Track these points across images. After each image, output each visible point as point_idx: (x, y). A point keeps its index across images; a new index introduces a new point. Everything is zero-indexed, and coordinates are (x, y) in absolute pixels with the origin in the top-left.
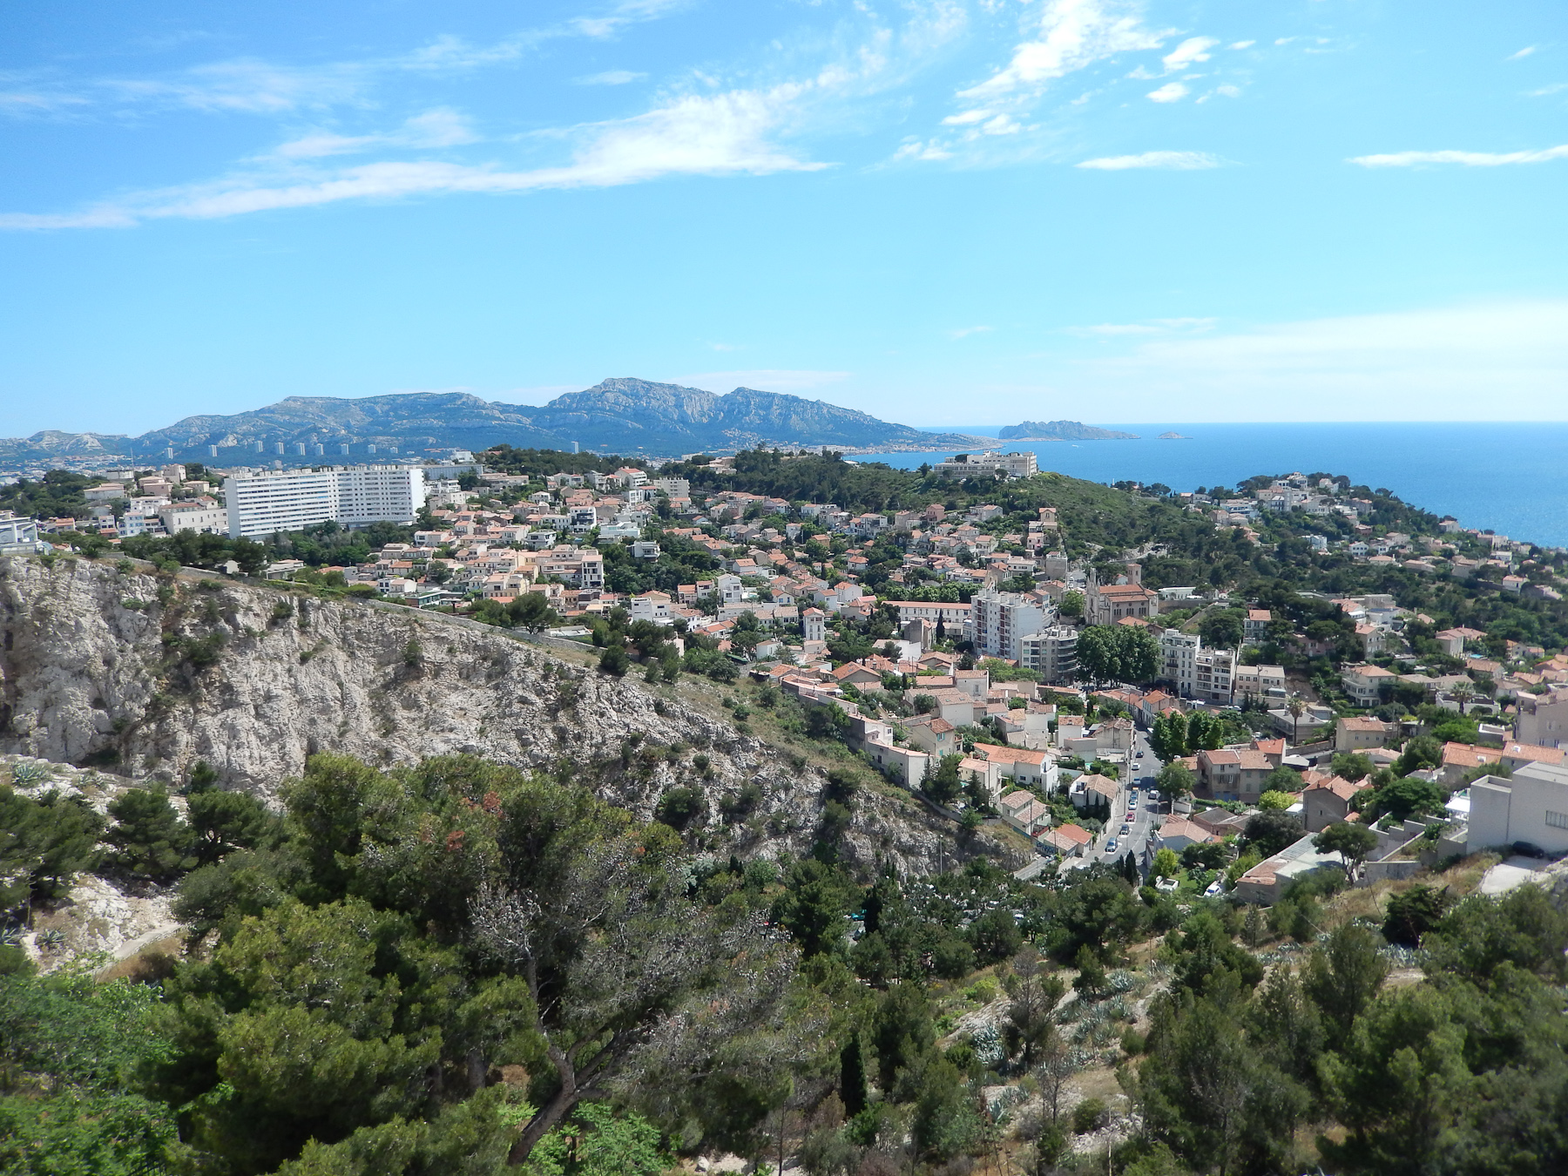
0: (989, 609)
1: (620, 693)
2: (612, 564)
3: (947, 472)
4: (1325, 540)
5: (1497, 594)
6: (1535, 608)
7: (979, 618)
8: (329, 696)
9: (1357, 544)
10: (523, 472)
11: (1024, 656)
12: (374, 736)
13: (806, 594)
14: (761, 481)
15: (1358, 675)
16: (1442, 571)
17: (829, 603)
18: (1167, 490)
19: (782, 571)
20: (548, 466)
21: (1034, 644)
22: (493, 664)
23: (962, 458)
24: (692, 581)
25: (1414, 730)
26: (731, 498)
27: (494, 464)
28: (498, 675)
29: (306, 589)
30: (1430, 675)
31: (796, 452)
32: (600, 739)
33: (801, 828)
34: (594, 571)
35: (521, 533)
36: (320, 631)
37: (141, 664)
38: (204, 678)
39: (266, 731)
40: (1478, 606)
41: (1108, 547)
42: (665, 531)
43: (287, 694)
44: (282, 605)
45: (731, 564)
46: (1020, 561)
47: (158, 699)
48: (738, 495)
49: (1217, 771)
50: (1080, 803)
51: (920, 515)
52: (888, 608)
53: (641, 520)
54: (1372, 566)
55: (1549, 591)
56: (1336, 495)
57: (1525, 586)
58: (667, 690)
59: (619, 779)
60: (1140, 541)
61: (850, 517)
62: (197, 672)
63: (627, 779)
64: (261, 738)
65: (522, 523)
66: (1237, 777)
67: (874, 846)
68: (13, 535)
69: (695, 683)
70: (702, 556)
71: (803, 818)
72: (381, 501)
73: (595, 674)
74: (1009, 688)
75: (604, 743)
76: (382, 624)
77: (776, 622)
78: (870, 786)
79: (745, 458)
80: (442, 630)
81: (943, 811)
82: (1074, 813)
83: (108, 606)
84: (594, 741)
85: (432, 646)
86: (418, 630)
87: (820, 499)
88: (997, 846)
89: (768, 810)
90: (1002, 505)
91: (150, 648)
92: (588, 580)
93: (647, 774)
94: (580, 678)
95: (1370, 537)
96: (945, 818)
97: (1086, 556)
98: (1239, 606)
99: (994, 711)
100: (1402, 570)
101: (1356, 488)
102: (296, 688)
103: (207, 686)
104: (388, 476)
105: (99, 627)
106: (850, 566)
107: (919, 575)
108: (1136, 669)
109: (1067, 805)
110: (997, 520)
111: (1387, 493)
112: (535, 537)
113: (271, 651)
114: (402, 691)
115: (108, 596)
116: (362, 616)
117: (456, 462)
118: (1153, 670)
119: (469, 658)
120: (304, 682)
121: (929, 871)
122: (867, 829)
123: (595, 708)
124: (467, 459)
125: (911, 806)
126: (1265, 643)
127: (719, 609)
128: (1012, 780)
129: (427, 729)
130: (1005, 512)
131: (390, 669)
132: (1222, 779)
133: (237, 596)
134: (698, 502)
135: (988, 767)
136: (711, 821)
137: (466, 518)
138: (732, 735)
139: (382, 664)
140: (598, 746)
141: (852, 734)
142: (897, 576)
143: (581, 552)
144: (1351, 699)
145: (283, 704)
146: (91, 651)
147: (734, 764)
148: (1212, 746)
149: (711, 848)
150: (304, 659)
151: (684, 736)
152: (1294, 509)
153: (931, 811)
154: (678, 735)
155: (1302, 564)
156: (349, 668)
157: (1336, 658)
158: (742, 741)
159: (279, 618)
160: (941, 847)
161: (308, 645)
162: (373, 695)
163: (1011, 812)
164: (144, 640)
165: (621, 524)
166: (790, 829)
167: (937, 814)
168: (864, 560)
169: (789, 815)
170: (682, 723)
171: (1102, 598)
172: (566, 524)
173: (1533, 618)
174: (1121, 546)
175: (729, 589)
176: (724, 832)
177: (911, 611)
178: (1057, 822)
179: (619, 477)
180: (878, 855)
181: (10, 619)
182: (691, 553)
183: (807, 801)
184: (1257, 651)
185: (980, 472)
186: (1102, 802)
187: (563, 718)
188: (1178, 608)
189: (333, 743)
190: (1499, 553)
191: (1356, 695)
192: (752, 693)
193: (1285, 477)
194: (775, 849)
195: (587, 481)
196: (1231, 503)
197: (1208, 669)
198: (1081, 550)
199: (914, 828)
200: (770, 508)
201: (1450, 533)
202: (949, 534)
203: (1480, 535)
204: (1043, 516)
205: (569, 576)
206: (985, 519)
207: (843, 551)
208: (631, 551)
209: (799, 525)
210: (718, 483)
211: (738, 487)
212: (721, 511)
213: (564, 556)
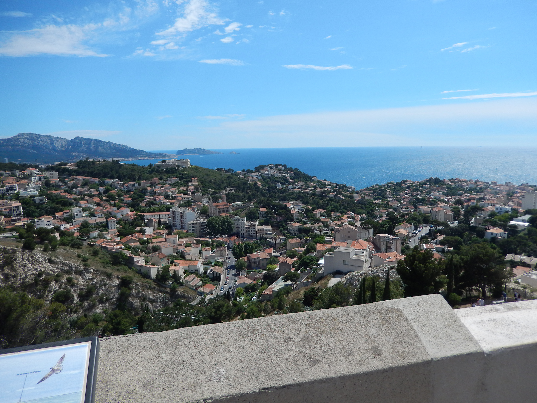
0: (177, 213)
1: (32, 257)
2: (26, 206)
3: (159, 166)
4: (281, 185)
5: (328, 199)
6: (338, 202)
7: (173, 217)
9: (290, 186)
11: (190, 229)
14: (88, 172)
15: (292, 226)
16: (313, 193)
17: (117, 215)
18: (233, 171)
19: (98, 205)
21: (193, 224)
23: (164, 161)
24: (61, 211)
25: (308, 241)
26: (76, 178)
30: (312, 224)
31: (102, 160)
32: (24, 276)
33: (112, 299)
34: (18, 210)
40: (323, 202)
41: (215, 190)
42: (49, 192)
45: (77, 203)
46: (186, 196)
48: (79, 177)
49: (253, 260)
50: (211, 276)
51: (150, 182)
52: (140, 215)
53: (38, 188)
54: (294, 192)
55: (341, 197)
56: (283, 171)
57: (335, 195)
58: (53, 253)
59: (34, 291)
60: (225, 188)
61: (124, 184)
63: (37, 290)
66: (259, 262)
67: (140, 302)
69: (65, 250)
70: (65, 201)
71: (112, 295)
73: (20, 250)
74: (185, 240)
75: (26, 277)
77: (97, 224)
78: (137, 280)
79: (81, 163)
81: (164, 286)
82: (209, 280)
84: (22, 277)
87: (112, 178)
88: (184, 295)
89: (98, 294)
90: (179, 177)
92: (15, 213)
93: (47, 287)
94: (14, 252)
95: (293, 183)
96: (165, 288)
97: (208, 194)
98: (257, 207)
99: (180, 249)
100: (303, 193)
101: (289, 168)
106: (125, 201)
107: (151, 203)
108: (226, 230)
109: (207, 277)
110: (178, 182)
111: (297, 170)
118: (232, 230)
121: (161, 307)
122: (137, 296)
123: (21, 264)
125: (153, 285)
126: (265, 218)
127: (73, 220)
128: (188, 271)
130: (180, 180)
132: (255, 263)
134: (62, 180)
135: (180, 268)
136: (75, 302)
138: (82, 268)
140: (23, 279)
141: (129, 262)
142: (143, 204)
143: (11, 202)
144: (291, 233)
147: (83, 278)
148: (251, 252)
149: (75, 312)
151: (62, 270)
152: (272, 175)
153: (160, 286)
154: (59, 270)
155: (275, 193)
157: (286, 221)
158: (86, 270)
160: (164, 298)
163: (188, 283)
165: (29, 190)
166: (107, 300)
167: (163, 287)
168: (130, 199)
169: (106, 295)
170: (60, 266)
171: (214, 207)
172: (4, 191)
173: (338, 205)
174: (219, 190)
175: (77, 213)
176: (81, 305)
177: (148, 216)
178: (204, 284)
179: (27, 172)
180: (142, 305)
182: (60, 200)
183: (113, 289)
184: (263, 221)
185: (170, 166)
186: (218, 275)
187: (7, 270)
188: (238, 209)
190: (328, 186)
191: (292, 232)
192: (89, 251)
193: (268, 165)
194: (102, 308)
195: (13, 174)
196: (253, 174)
197: (249, 228)
198: (206, 192)
199: (154, 293)
200: (92, 182)
201: (315, 181)
202: (161, 188)
203: (323, 181)
204: (193, 181)
205: (6, 212)
206: (173, 182)
207: (122, 196)
208: (34, 201)
209: (104, 187)
210: (70, 173)
211: (79, 174)
212: (72, 183)
213: (4, 204)
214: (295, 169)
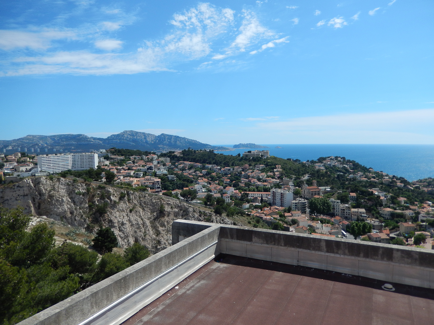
0: (277, 193)
3: (247, 156)
5: (397, 188)
8: (140, 223)
9: (351, 175)
10: (122, 155)
11: (293, 207)
12: (154, 236)
13: (220, 190)
14: (192, 158)
15: (384, 211)
18: (300, 161)
20: (129, 154)
21: (296, 203)
22: (184, 212)
23: (250, 152)
24: (187, 186)
26: (183, 163)
27: (113, 153)
28: (185, 215)
29: (127, 188)
30: (401, 210)
31: (199, 150)
34: (158, 184)
35: (132, 173)
36: (134, 202)
37: (82, 213)
38: (103, 218)
39: (123, 236)
41: (296, 176)
42: (175, 172)
43: (128, 223)
44: (122, 193)
45: (196, 181)
46: (274, 180)
47: (89, 225)
48: (185, 162)
51: (241, 167)
54: (362, 181)
55: (410, 187)
56: (343, 162)
57: (404, 186)
58: (234, 219)
60: (303, 174)
61: (221, 168)
62: (101, 216)
64: (121, 238)
65: (131, 170)
66: (380, 241)
68: (38, 170)
70: (189, 179)
72: (85, 164)
73: (214, 214)
76: (151, 199)
79: (185, 152)
80: (169, 201)
83: (71, 193)
85: (166, 206)
86: (162, 201)
87: (210, 163)
90: (265, 164)
91: (85, 208)
92: (157, 186)
95: (354, 173)
97: (292, 179)
98: (346, 192)
101: (347, 160)
102: (130, 221)
103: (104, 220)
104: (87, 156)
105: (68, 201)
106: (225, 182)
107: (248, 185)
110: (264, 169)
111: (355, 161)
112: (137, 174)
113: (121, 209)
114: (160, 221)
115: (71, 190)
116: (145, 197)
117: (101, 152)
118: (330, 210)
119: (176, 210)
120: (132, 219)
124: (104, 152)
126: (356, 202)
129: (168, 233)
130: (266, 167)
131: (155, 214)
133: (110, 190)
134: (173, 164)
137: (113, 169)
139: (152, 212)
142: (242, 185)
143: (153, 178)
145: (127, 226)
146: (67, 209)
150: (131, 211)
152: (333, 166)
156: (143, 214)
157: (376, 206)
159: (122, 198)
161: (131, 206)
162: (151, 222)
164: (83, 205)
165: (162, 170)
168: (229, 180)
172: (144, 170)
174: (299, 176)
175: (199, 188)
179: (150, 156)
181: (40, 198)
182: (184, 178)
184: (354, 204)
185: (256, 156)
189: (142, 239)
190: (385, 177)
191: (384, 216)
193: (329, 157)
196: (317, 164)
197: (344, 210)
198: (290, 177)
200: (196, 166)
201: (372, 172)
202: (252, 173)
203: (380, 172)
204: (277, 168)
205: (151, 185)
206: (261, 168)
207: (221, 178)
208: (168, 178)
209: (206, 171)
210: (178, 159)
211: (184, 160)
212: (182, 167)
213: (148, 179)
214: (352, 161)
